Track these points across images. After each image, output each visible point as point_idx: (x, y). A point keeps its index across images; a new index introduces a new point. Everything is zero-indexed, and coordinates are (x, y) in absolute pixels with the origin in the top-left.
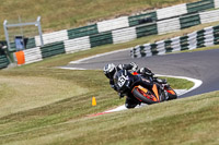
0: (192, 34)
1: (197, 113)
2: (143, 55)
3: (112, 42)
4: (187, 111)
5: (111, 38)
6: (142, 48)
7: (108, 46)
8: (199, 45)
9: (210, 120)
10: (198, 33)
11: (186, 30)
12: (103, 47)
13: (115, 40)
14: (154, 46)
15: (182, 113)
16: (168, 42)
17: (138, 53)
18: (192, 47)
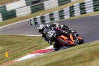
0: (66, 9)
1: (72, 58)
2: (36, 23)
3: (16, 17)
4: (66, 57)
5: (15, 14)
6: (35, 19)
7: (14, 19)
8: (71, 16)
9: (81, 62)
10: (70, 8)
11: (62, 7)
12: (10, 20)
13: (18, 15)
14: (42, 18)
15: (63, 59)
16: (51, 15)
17: (33, 22)
18: (67, 17)
